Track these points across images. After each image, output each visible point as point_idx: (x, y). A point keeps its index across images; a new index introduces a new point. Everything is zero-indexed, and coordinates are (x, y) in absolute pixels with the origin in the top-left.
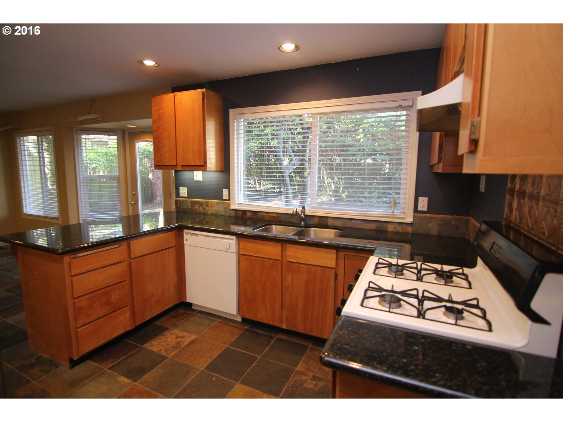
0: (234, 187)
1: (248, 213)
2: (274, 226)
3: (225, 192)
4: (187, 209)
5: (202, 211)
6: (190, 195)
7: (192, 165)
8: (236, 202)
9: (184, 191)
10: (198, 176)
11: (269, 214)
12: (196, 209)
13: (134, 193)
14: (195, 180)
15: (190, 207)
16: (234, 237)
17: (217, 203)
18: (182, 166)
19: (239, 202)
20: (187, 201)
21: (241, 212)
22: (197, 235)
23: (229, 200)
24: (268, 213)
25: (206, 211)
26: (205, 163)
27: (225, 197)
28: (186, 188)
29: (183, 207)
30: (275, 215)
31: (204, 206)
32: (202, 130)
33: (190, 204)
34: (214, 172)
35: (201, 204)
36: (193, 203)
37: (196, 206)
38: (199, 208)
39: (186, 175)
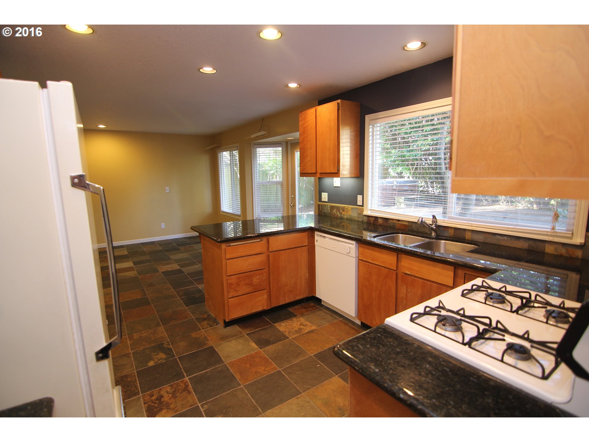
0: (367, 193)
1: (379, 220)
2: (400, 235)
3: (360, 197)
4: (327, 213)
5: (339, 215)
6: (330, 200)
7: (328, 172)
8: (369, 208)
9: (325, 196)
10: (337, 182)
11: (399, 222)
12: (334, 213)
13: (293, 196)
14: (334, 186)
15: (329, 212)
16: (354, 242)
17: (352, 208)
18: (320, 173)
19: (373, 209)
20: (327, 205)
21: (373, 219)
22: (324, 237)
23: (363, 206)
24: (399, 220)
25: (342, 215)
26: (339, 170)
27: (359, 203)
28: (327, 193)
29: (324, 211)
30: (407, 224)
31: (341, 211)
32: (336, 140)
33: (329, 209)
34: (350, 178)
35: (338, 208)
36: (332, 207)
37: (335, 211)
38: (337, 212)
39: (327, 181)
